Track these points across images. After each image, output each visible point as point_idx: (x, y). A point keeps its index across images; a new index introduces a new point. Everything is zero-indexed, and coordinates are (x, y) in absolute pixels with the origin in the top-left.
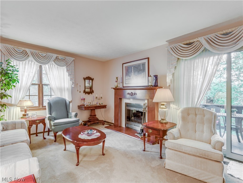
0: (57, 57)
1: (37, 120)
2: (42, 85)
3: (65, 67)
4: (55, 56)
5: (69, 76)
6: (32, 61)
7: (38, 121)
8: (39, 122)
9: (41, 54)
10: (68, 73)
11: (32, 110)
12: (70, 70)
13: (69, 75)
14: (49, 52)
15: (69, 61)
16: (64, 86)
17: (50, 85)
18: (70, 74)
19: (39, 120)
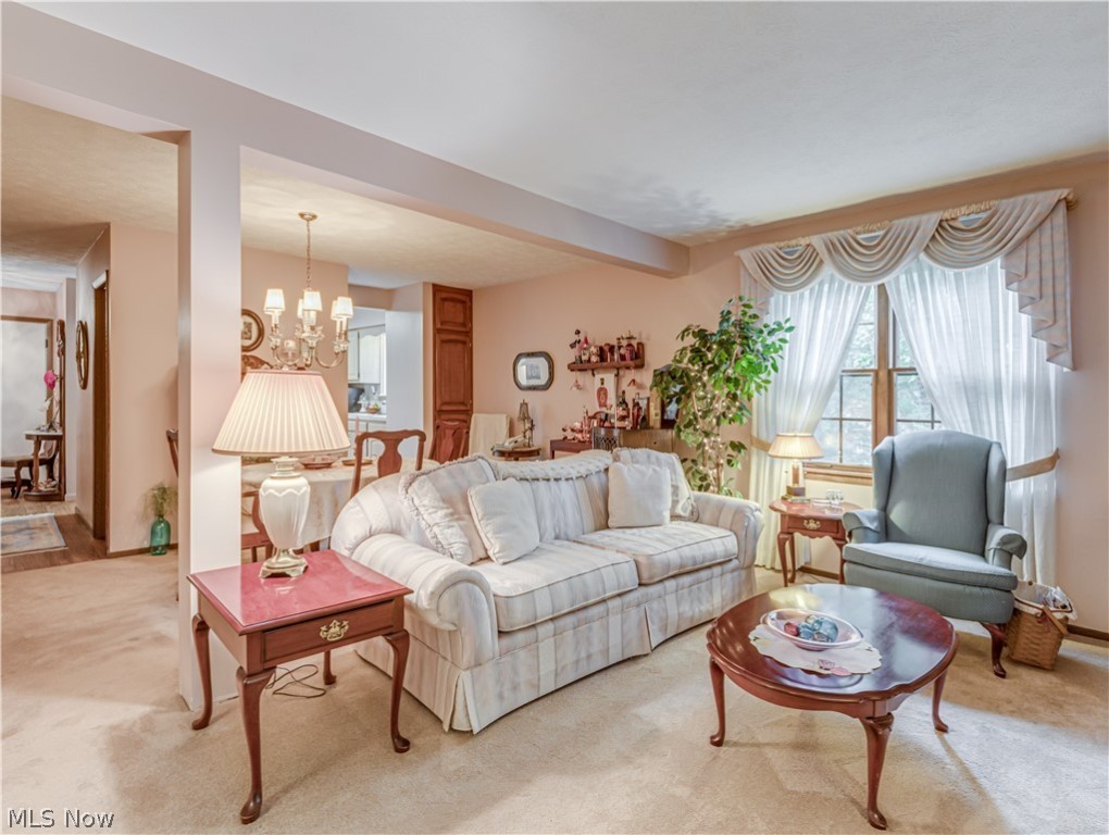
0: (945, 224)
1: (808, 519)
2: (890, 373)
3: (998, 261)
4: (929, 221)
5: (1028, 308)
6: (831, 283)
7: (812, 525)
8: (818, 530)
9: (864, 239)
10: (1018, 290)
11: (847, 479)
12: (1034, 274)
13: (1026, 301)
14: (898, 218)
15: (1018, 218)
16: (997, 370)
17: (918, 371)
18: (1033, 298)
19: (816, 519)
